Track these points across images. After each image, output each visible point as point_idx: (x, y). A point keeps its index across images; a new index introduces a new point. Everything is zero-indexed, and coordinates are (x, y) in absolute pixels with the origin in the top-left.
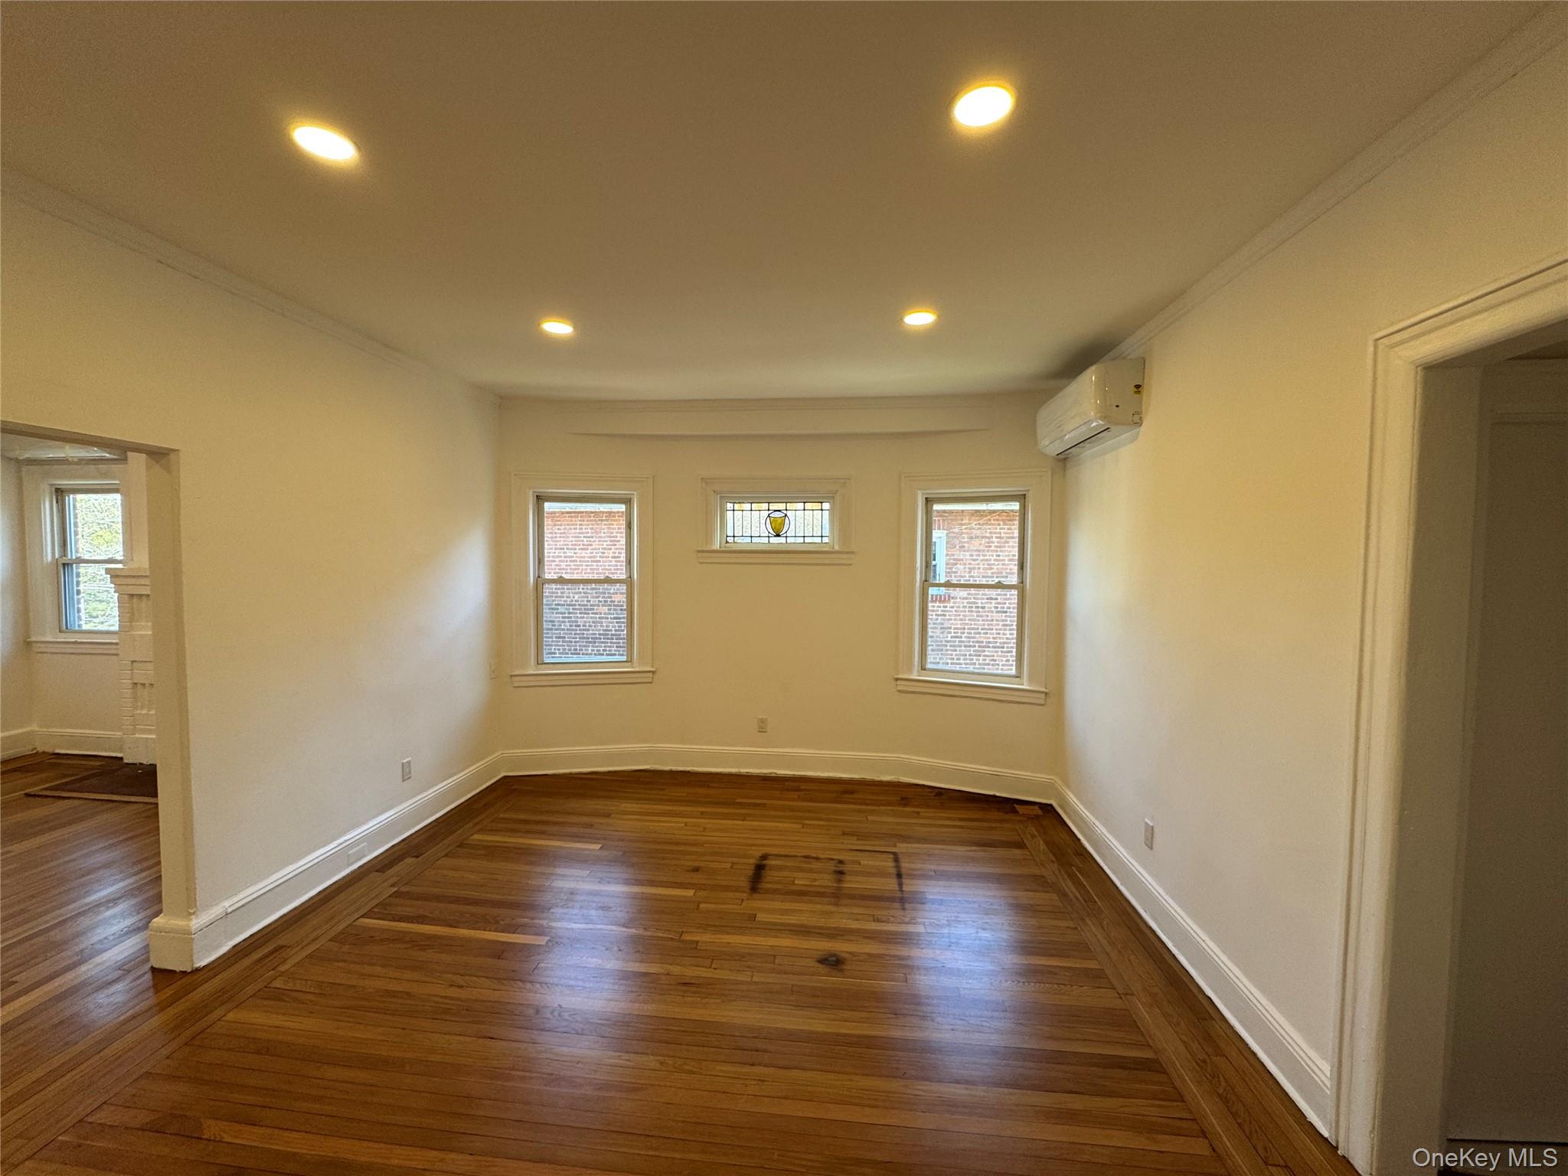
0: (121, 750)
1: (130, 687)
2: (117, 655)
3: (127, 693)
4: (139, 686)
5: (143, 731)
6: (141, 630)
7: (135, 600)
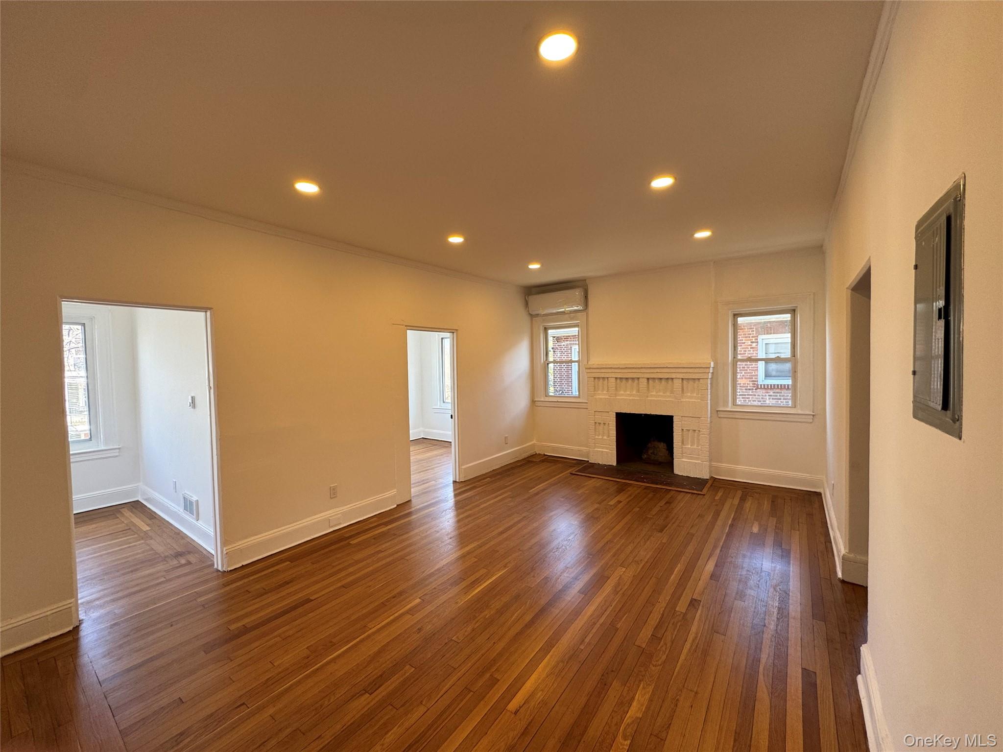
0: (588, 457)
1: (593, 424)
2: (587, 408)
3: (592, 427)
4: (597, 424)
5: (599, 447)
6: (599, 396)
7: (596, 380)
